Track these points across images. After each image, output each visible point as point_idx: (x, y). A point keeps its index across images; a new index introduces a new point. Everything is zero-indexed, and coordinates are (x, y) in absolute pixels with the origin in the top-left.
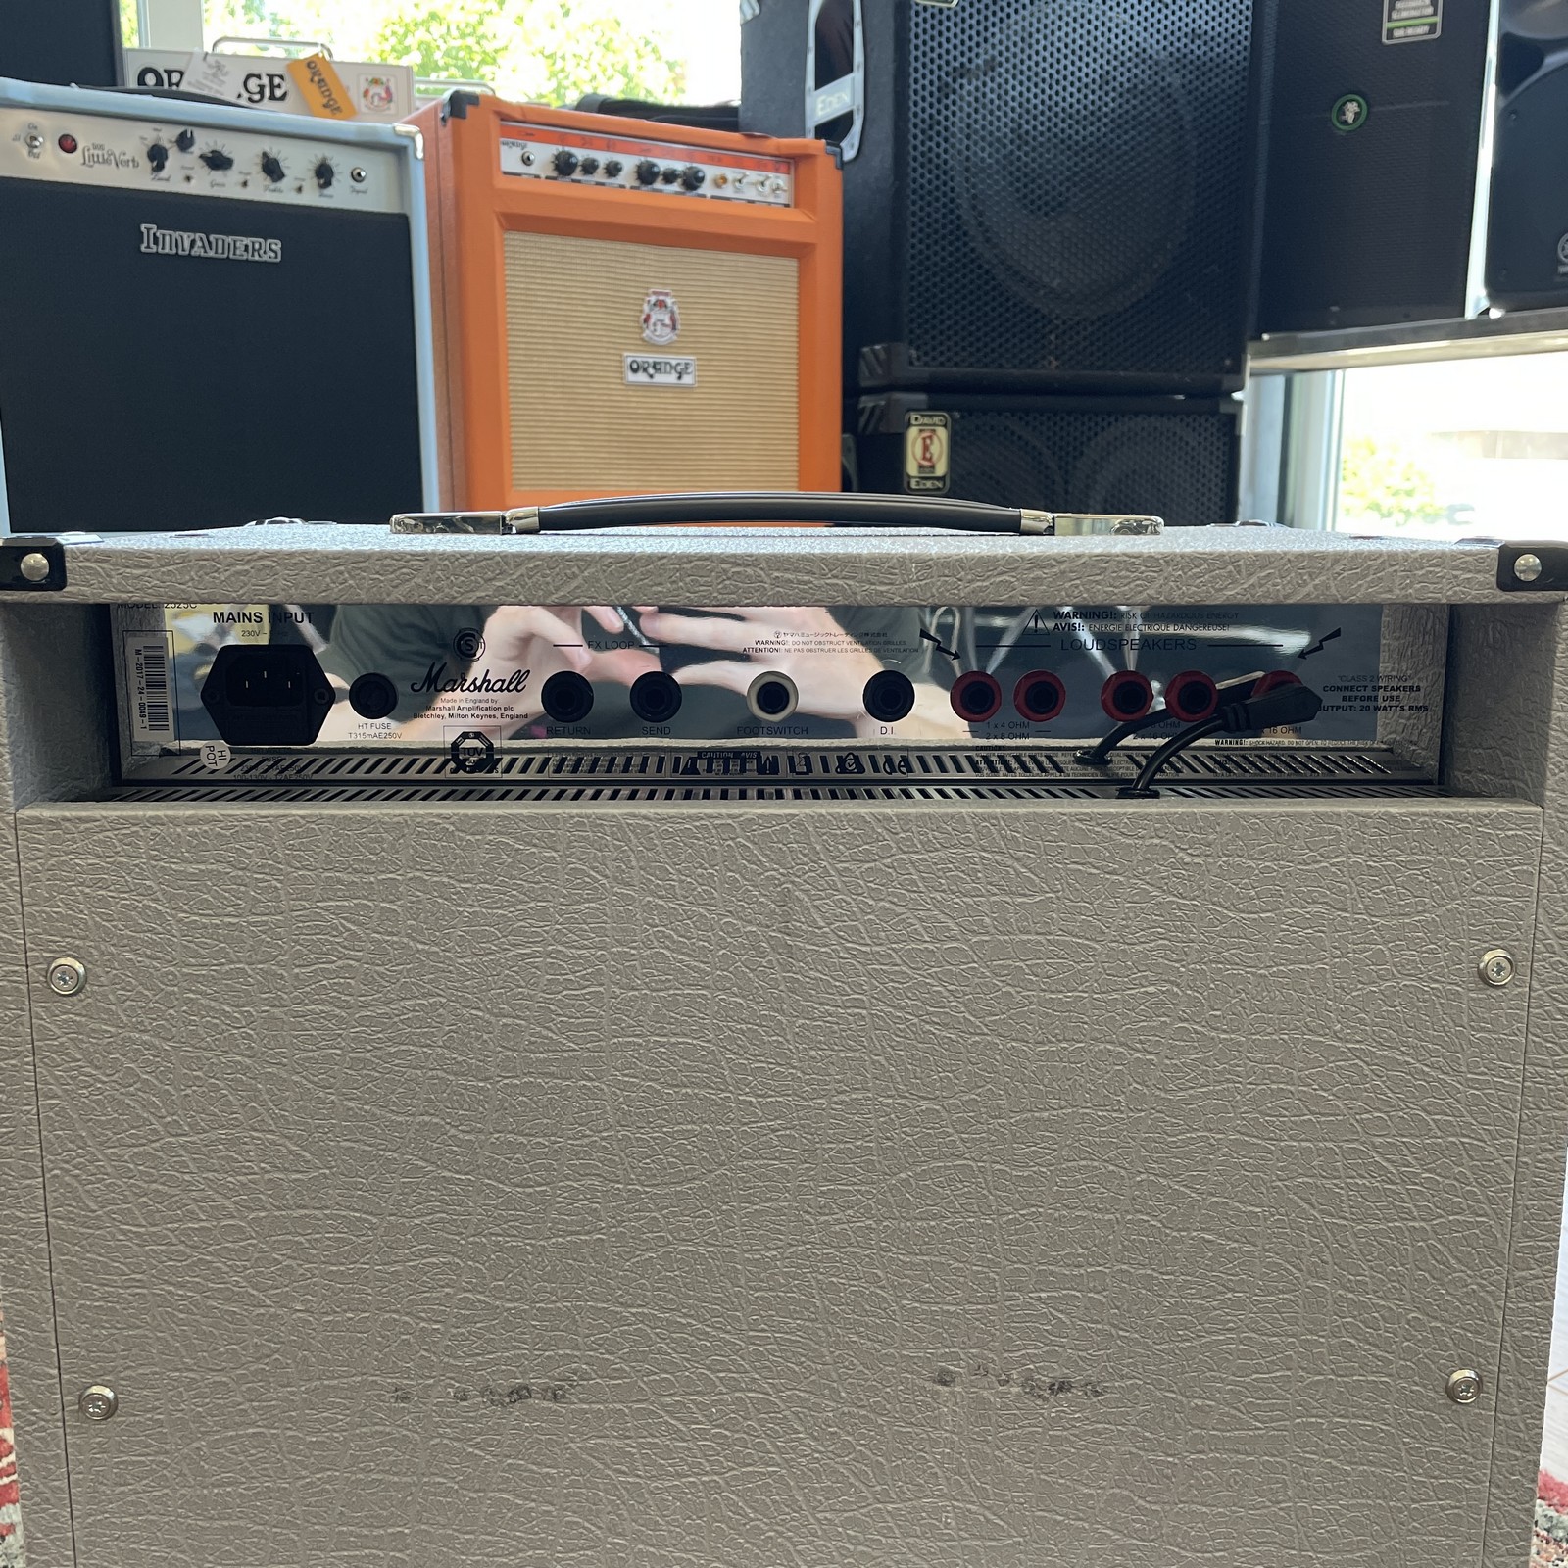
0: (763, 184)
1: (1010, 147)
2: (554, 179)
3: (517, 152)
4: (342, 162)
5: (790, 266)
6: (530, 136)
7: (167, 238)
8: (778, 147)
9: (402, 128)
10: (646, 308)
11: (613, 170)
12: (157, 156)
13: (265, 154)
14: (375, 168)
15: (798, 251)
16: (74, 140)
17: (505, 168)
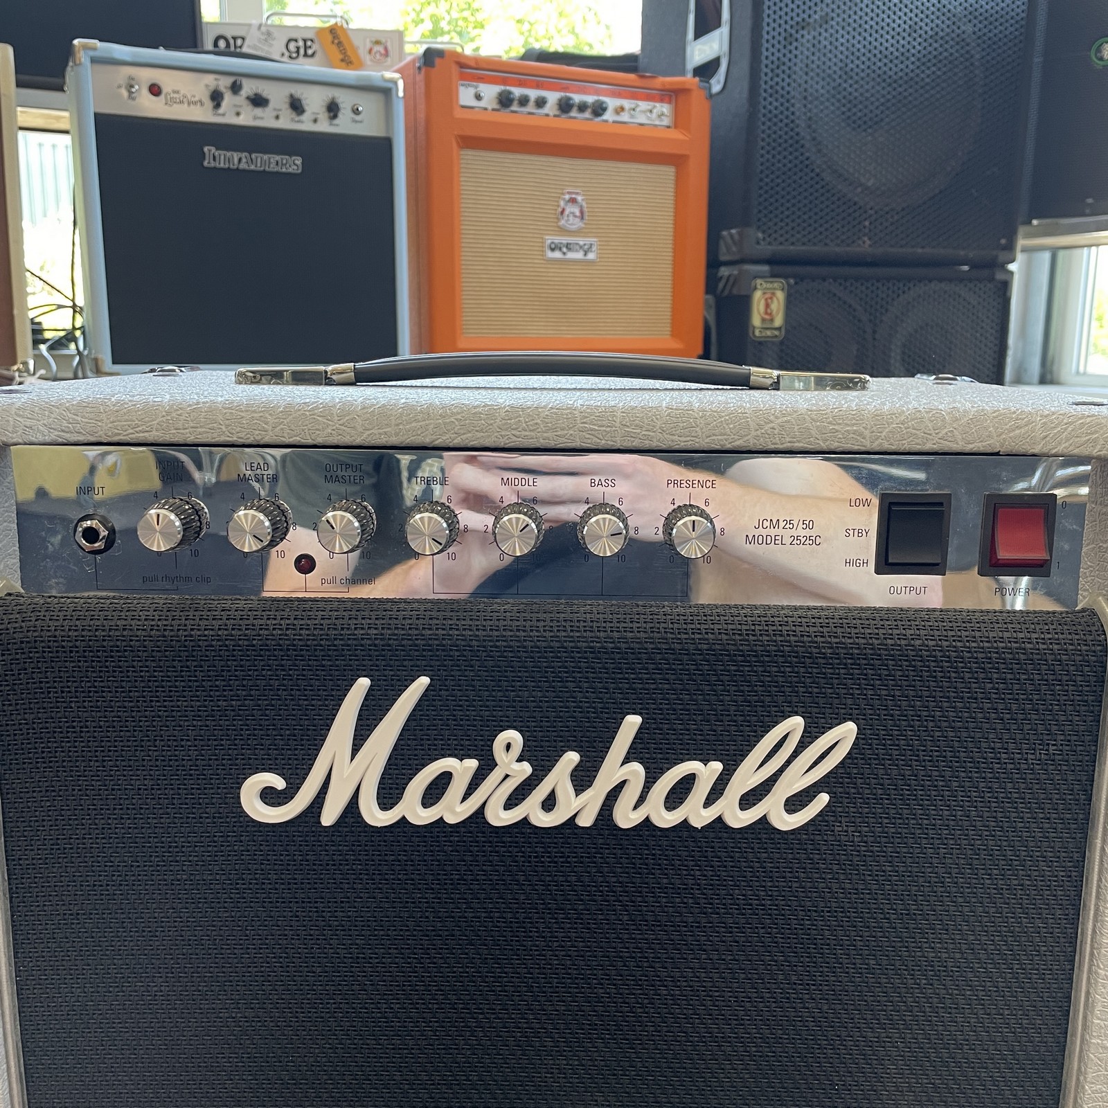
0: (651, 111)
1: (839, 81)
2: (498, 110)
3: (472, 91)
4: (346, 100)
5: (669, 172)
6: (481, 79)
7: (222, 157)
8: (664, 84)
9: (388, 75)
10: (562, 203)
11: (541, 103)
12: (216, 97)
13: (291, 96)
14: (369, 105)
15: (676, 160)
16: (159, 87)
17: (462, 103)
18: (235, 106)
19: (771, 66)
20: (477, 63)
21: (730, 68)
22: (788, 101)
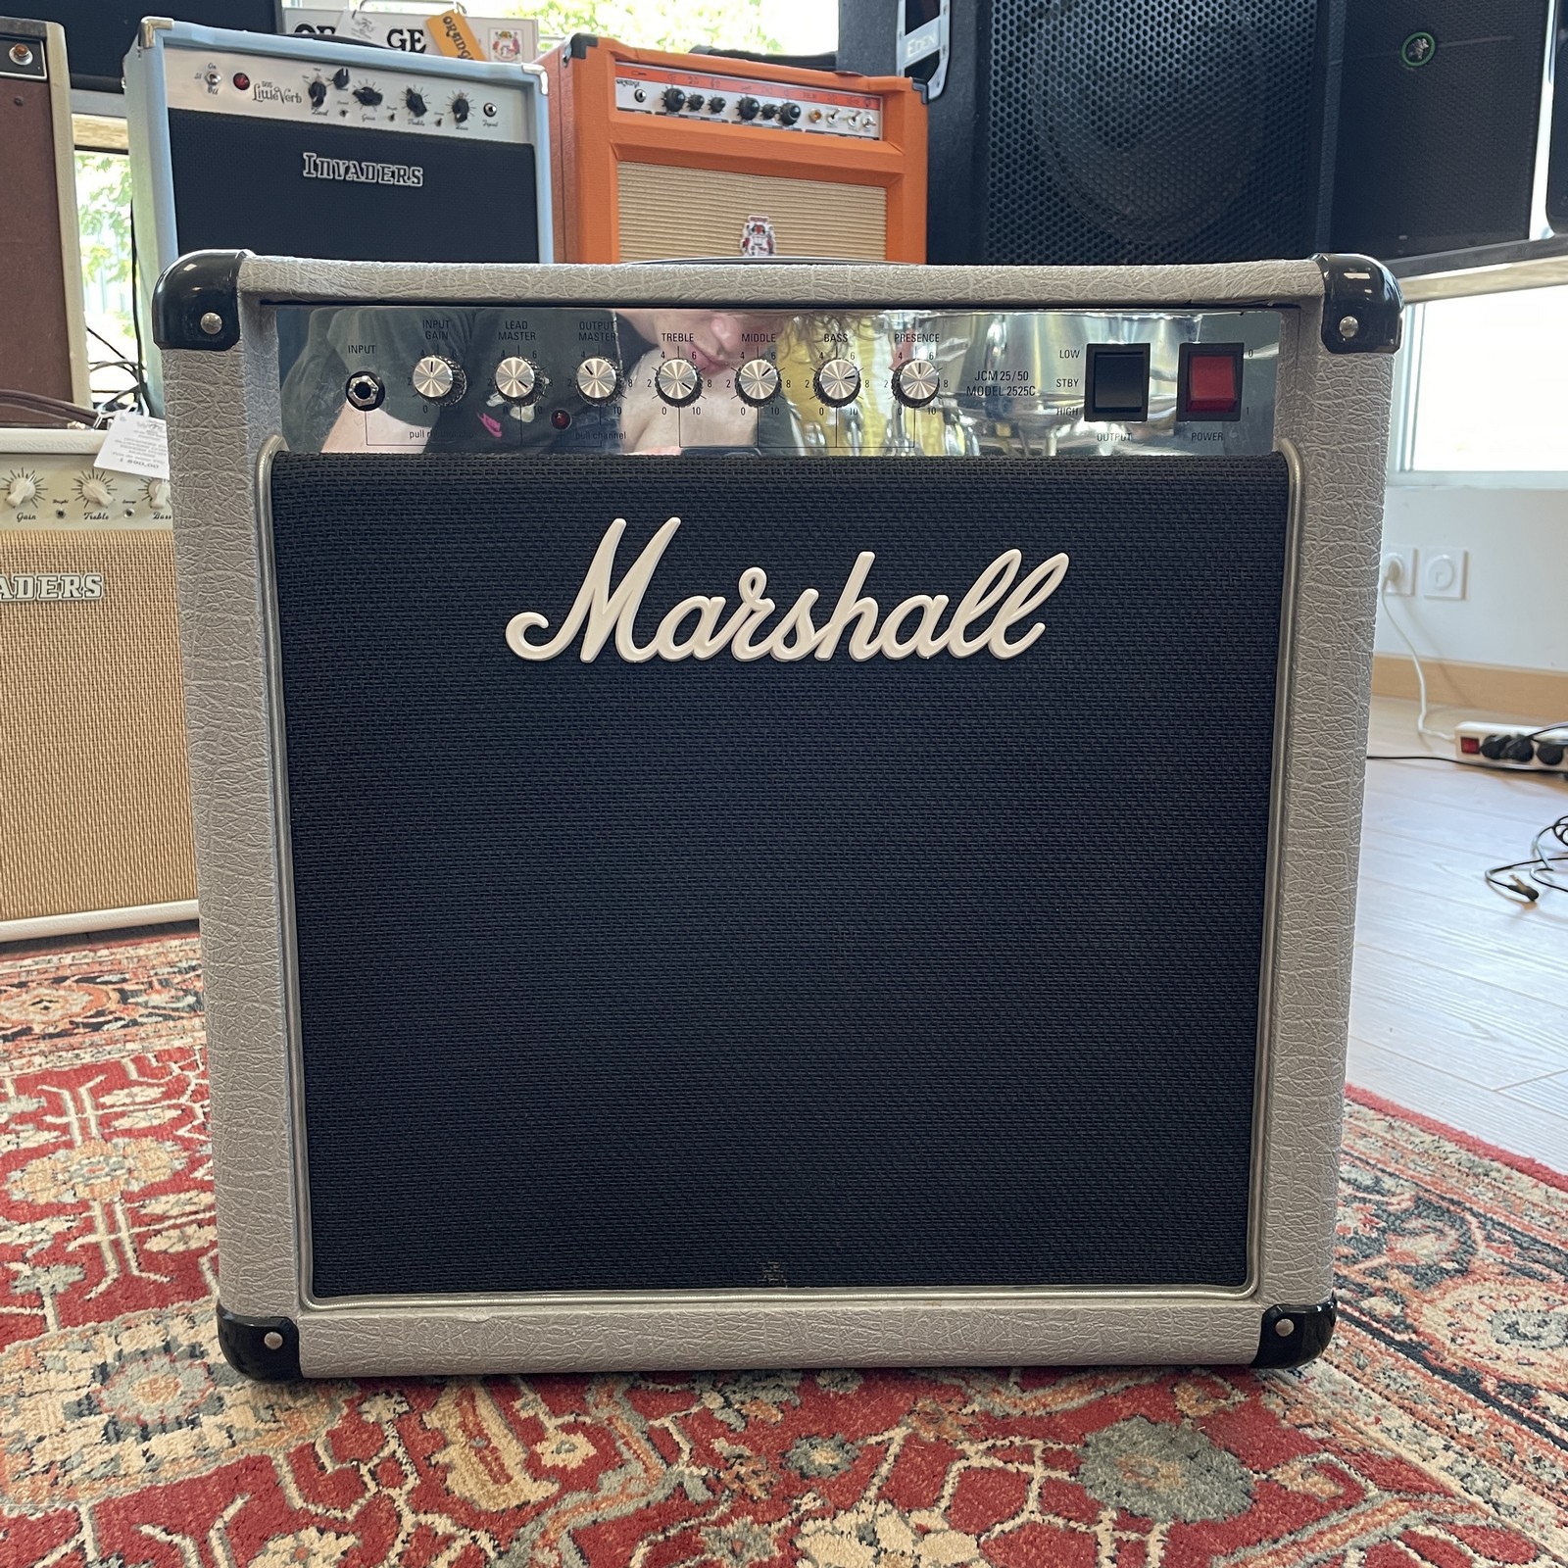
0: (854, 119)
3: (631, 90)
4: (476, 97)
5: (878, 194)
6: (643, 76)
7: (325, 165)
8: (869, 85)
9: (529, 67)
10: (745, 233)
11: (717, 106)
12: (317, 92)
14: (506, 103)
15: (886, 181)
17: (619, 104)
18: (339, 103)
19: (1001, 63)
20: (637, 56)
21: (952, 66)
22: (1024, 106)
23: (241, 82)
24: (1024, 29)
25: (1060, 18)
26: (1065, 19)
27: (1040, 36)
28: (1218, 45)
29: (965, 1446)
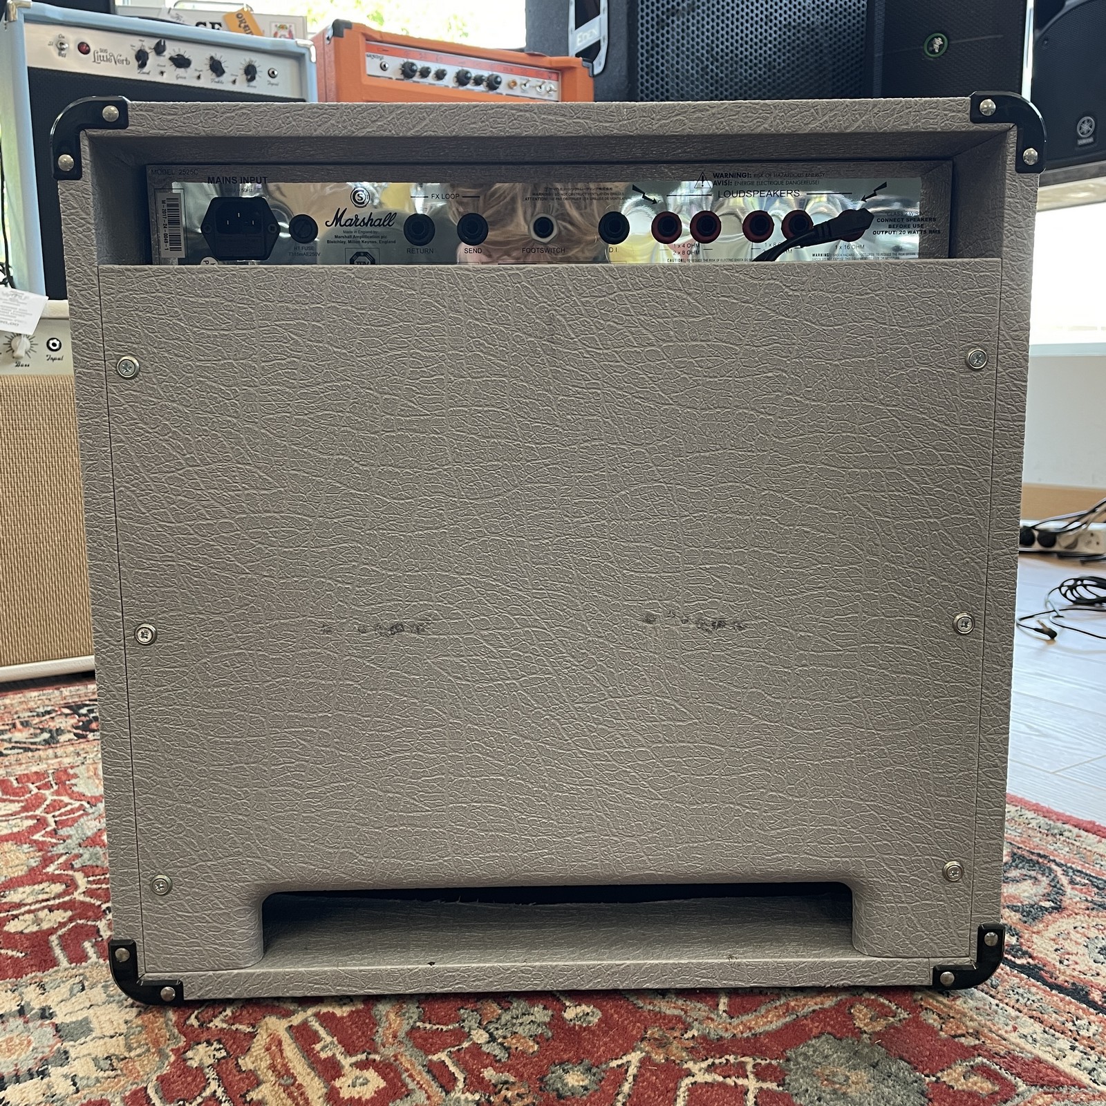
0: (540, 87)
2: (402, 80)
3: (377, 62)
4: (263, 64)
6: (385, 52)
8: (551, 62)
9: (301, 42)
11: (440, 75)
12: (142, 58)
13: (212, 58)
14: (284, 68)
16: (88, 46)
17: (369, 72)
18: (158, 65)
19: (646, 47)
20: (381, 37)
21: (610, 50)
22: (662, 79)
23: (83, 49)
24: (661, 24)
25: (686, 16)
26: (690, 17)
27: (673, 29)
28: (798, 38)
29: (690, 1065)
